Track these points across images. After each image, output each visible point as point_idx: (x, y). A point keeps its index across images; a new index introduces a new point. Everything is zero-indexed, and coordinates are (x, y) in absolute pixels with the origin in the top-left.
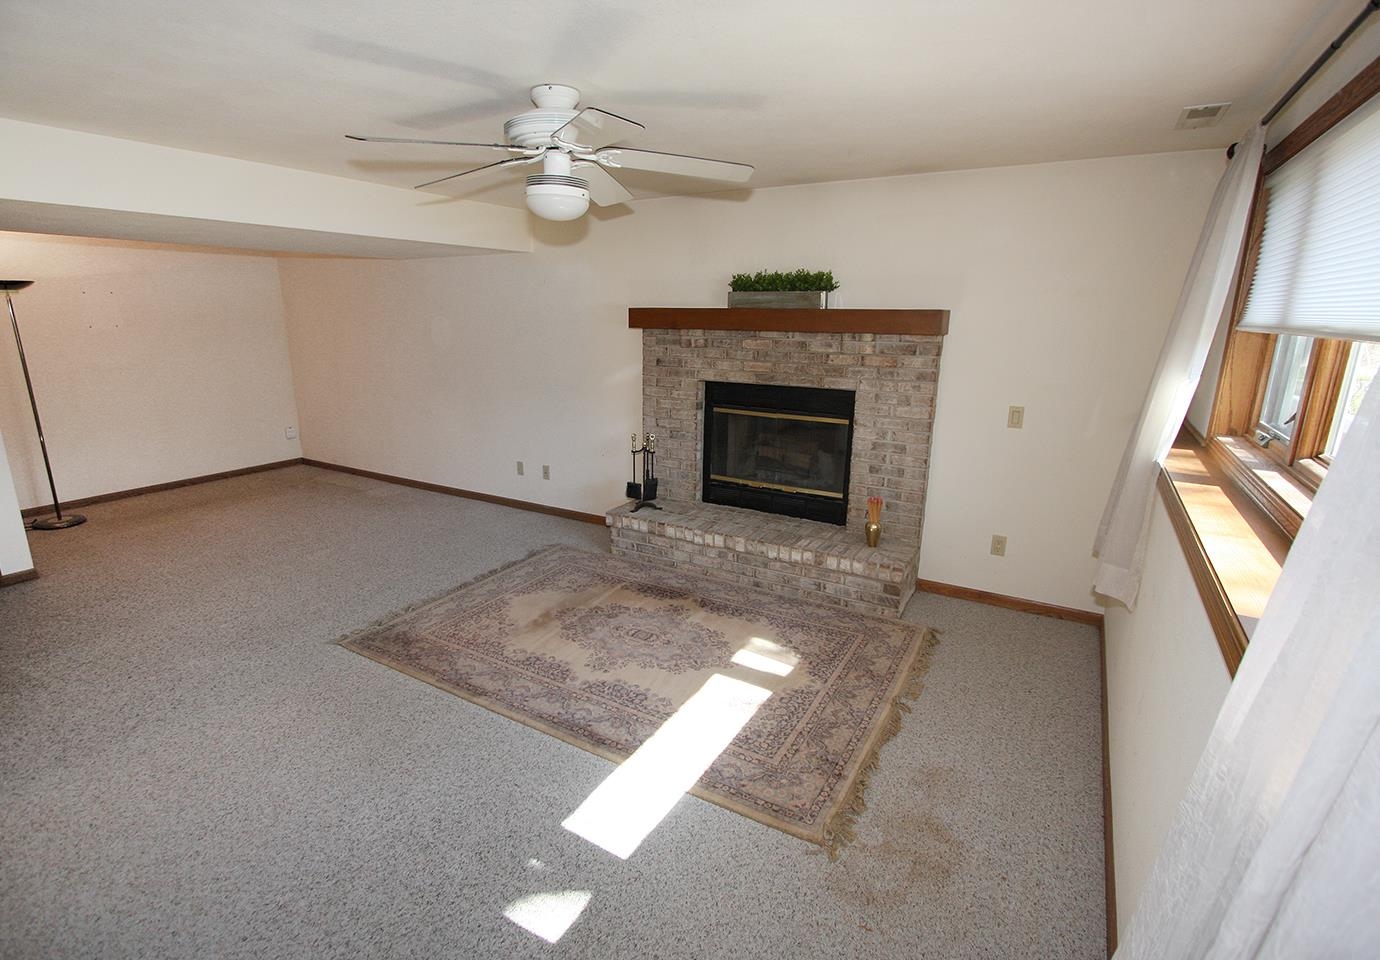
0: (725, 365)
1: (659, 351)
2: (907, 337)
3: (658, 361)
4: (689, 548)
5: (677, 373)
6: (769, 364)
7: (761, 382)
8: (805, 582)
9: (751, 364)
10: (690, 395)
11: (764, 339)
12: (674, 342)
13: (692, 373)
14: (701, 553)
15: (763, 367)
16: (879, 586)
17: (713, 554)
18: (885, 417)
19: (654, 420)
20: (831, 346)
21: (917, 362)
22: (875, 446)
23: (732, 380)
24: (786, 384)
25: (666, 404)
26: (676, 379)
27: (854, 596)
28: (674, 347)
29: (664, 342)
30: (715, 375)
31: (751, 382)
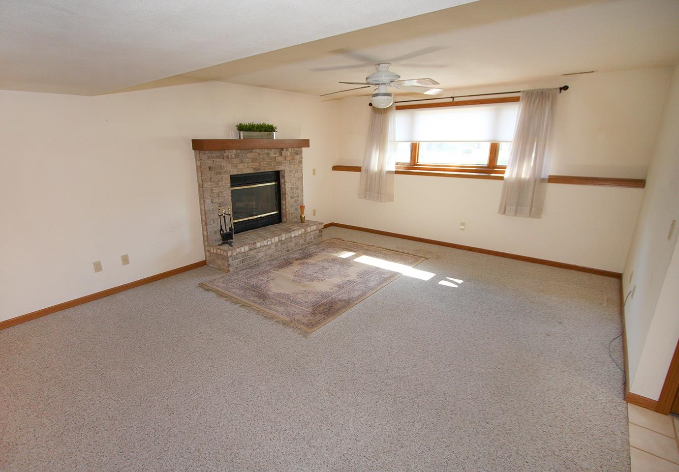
0: (241, 166)
1: (209, 162)
2: (295, 149)
3: (210, 168)
4: (264, 249)
5: (220, 173)
6: (258, 163)
7: (256, 172)
8: (302, 241)
9: (251, 164)
10: (227, 183)
11: (254, 152)
12: (217, 157)
13: (227, 172)
14: (270, 249)
15: (256, 165)
16: (318, 231)
17: (273, 246)
18: (292, 178)
19: (210, 200)
20: (276, 154)
21: (298, 157)
22: (291, 189)
23: (245, 172)
24: (264, 171)
25: (216, 190)
26: (220, 176)
27: (313, 238)
28: (216, 160)
29: (212, 157)
30: (237, 171)
31: (252, 172)
